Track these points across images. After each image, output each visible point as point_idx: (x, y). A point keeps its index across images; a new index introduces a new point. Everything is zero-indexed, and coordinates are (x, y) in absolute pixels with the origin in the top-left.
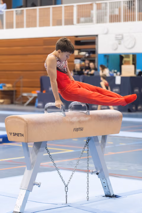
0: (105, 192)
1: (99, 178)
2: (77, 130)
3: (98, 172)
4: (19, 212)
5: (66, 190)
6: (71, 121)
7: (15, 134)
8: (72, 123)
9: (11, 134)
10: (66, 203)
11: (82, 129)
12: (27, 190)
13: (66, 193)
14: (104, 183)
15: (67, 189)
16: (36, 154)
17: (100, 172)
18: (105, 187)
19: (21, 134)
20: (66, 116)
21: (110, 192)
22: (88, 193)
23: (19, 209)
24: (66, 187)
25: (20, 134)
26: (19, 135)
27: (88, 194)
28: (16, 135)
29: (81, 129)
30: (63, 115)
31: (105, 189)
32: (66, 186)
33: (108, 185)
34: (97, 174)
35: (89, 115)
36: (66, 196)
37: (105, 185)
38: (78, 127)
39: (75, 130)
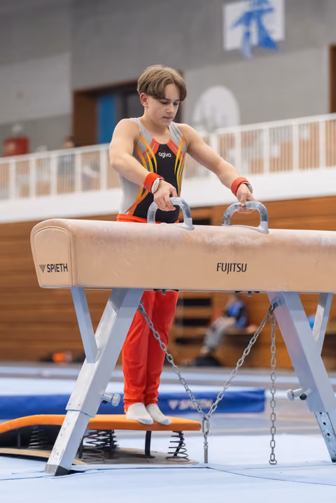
0: (329, 448)
2: (228, 268)
3: (305, 393)
4: (58, 463)
5: (206, 430)
6: (208, 241)
8: (212, 248)
9: (43, 268)
10: (206, 461)
11: (242, 268)
12: (81, 412)
13: (206, 438)
14: (325, 424)
17: (310, 395)
18: (327, 436)
19: (63, 266)
20: (192, 229)
22: (273, 445)
23: (59, 457)
24: (205, 422)
27: (273, 448)
28: (54, 270)
29: (240, 266)
30: (188, 227)
31: (329, 440)
32: (204, 419)
33: (333, 429)
34: (303, 397)
35: (268, 233)
36: (206, 444)
37: (327, 430)
38: (229, 261)
39: (220, 269)
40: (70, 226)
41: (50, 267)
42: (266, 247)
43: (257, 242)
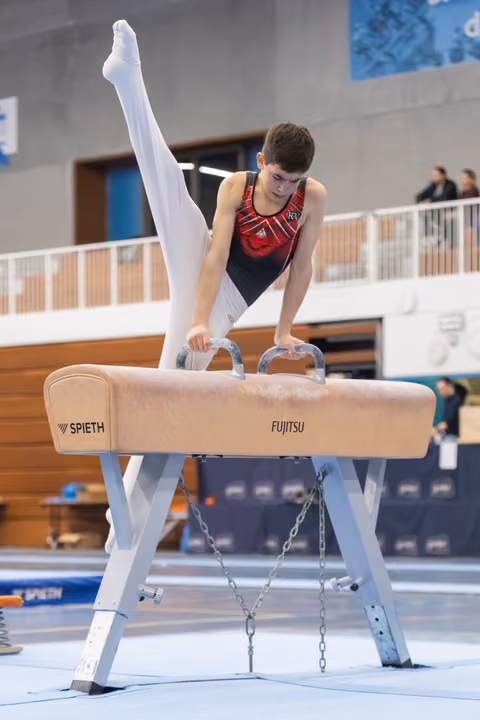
0: (380, 650)
2: (283, 427)
3: (356, 582)
4: (91, 678)
5: (250, 631)
6: (263, 395)
7: (77, 428)
8: (266, 402)
9: (63, 427)
10: (251, 670)
11: (299, 428)
12: (117, 612)
13: (250, 641)
14: (377, 619)
16: (149, 497)
17: (363, 583)
18: (380, 635)
19: (96, 426)
20: (244, 378)
21: (396, 650)
22: (322, 648)
23: (91, 671)
24: (250, 621)
25: (91, 426)
26: (91, 430)
27: (323, 652)
28: (81, 431)
29: (297, 425)
30: (238, 375)
31: (381, 640)
32: (250, 617)
33: (389, 627)
34: (354, 588)
35: (324, 383)
36: (251, 649)
37: (381, 626)
38: (285, 419)
39: (275, 428)
40: (109, 374)
41: (75, 427)
42: (325, 401)
43: (317, 394)
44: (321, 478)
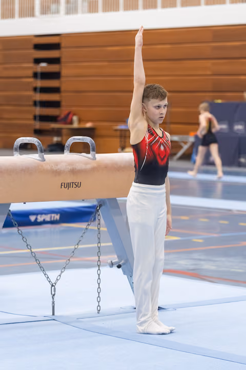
1: (124, 274)
2: (67, 185)
3: (121, 263)
5: (53, 293)
6: (55, 169)
8: (57, 173)
10: (53, 314)
11: (78, 185)
13: (53, 298)
15: (55, 291)
17: (124, 264)
20: (45, 160)
22: (99, 300)
24: (53, 288)
27: (99, 302)
29: (77, 184)
30: (41, 159)
32: (52, 286)
34: (119, 267)
35: (94, 158)
36: (53, 303)
38: (69, 181)
39: (63, 187)
42: (94, 169)
43: (89, 167)
44: (98, 208)
